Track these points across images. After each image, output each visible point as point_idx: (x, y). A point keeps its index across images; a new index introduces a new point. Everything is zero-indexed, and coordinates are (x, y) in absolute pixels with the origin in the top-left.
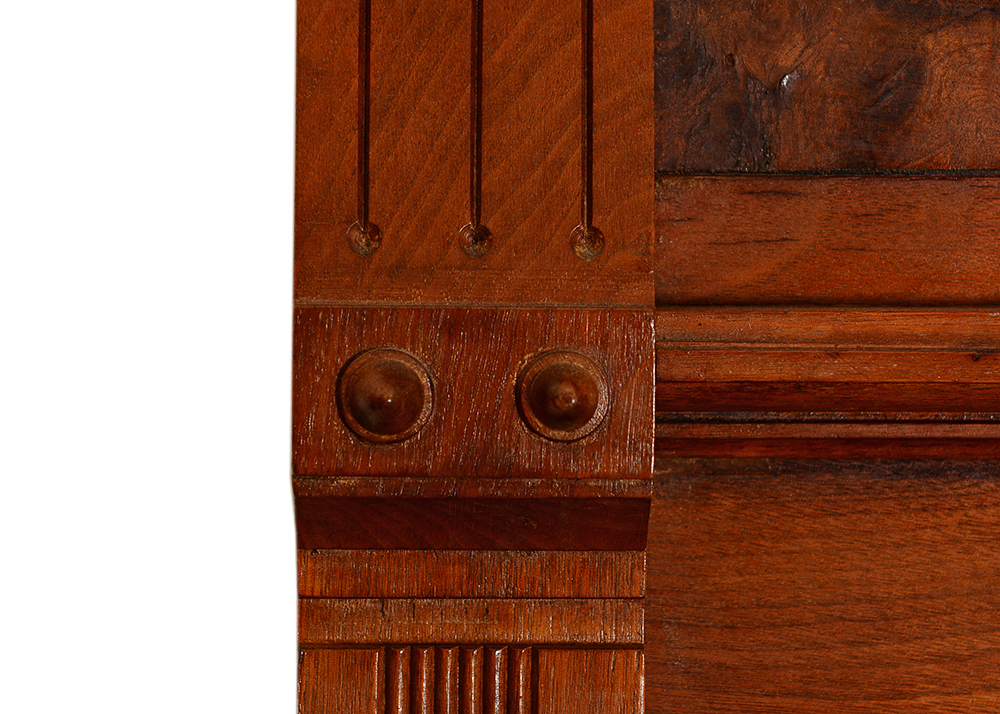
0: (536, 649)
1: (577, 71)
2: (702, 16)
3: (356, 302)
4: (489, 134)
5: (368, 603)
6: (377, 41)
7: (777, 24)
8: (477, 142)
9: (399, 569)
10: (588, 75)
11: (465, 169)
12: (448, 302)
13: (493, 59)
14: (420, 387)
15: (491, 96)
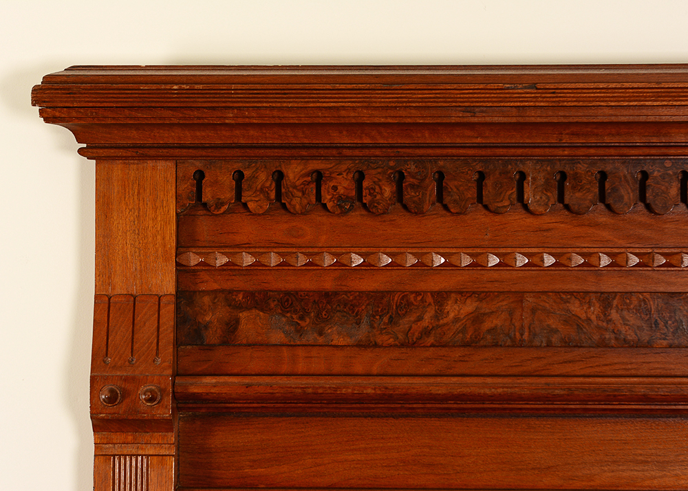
0: (148, 456)
1: (156, 322)
2: (188, 309)
3: (105, 374)
4: (136, 336)
5: (111, 445)
6: (111, 315)
7: (205, 311)
8: (133, 339)
9: (117, 437)
10: (159, 323)
11: (130, 344)
12: (125, 374)
13: (138, 319)
14: (118, 394)
15: (137, 327)
